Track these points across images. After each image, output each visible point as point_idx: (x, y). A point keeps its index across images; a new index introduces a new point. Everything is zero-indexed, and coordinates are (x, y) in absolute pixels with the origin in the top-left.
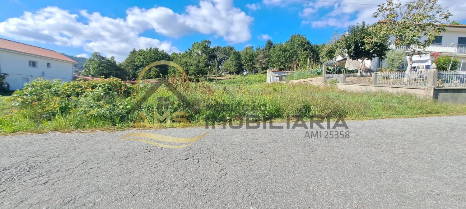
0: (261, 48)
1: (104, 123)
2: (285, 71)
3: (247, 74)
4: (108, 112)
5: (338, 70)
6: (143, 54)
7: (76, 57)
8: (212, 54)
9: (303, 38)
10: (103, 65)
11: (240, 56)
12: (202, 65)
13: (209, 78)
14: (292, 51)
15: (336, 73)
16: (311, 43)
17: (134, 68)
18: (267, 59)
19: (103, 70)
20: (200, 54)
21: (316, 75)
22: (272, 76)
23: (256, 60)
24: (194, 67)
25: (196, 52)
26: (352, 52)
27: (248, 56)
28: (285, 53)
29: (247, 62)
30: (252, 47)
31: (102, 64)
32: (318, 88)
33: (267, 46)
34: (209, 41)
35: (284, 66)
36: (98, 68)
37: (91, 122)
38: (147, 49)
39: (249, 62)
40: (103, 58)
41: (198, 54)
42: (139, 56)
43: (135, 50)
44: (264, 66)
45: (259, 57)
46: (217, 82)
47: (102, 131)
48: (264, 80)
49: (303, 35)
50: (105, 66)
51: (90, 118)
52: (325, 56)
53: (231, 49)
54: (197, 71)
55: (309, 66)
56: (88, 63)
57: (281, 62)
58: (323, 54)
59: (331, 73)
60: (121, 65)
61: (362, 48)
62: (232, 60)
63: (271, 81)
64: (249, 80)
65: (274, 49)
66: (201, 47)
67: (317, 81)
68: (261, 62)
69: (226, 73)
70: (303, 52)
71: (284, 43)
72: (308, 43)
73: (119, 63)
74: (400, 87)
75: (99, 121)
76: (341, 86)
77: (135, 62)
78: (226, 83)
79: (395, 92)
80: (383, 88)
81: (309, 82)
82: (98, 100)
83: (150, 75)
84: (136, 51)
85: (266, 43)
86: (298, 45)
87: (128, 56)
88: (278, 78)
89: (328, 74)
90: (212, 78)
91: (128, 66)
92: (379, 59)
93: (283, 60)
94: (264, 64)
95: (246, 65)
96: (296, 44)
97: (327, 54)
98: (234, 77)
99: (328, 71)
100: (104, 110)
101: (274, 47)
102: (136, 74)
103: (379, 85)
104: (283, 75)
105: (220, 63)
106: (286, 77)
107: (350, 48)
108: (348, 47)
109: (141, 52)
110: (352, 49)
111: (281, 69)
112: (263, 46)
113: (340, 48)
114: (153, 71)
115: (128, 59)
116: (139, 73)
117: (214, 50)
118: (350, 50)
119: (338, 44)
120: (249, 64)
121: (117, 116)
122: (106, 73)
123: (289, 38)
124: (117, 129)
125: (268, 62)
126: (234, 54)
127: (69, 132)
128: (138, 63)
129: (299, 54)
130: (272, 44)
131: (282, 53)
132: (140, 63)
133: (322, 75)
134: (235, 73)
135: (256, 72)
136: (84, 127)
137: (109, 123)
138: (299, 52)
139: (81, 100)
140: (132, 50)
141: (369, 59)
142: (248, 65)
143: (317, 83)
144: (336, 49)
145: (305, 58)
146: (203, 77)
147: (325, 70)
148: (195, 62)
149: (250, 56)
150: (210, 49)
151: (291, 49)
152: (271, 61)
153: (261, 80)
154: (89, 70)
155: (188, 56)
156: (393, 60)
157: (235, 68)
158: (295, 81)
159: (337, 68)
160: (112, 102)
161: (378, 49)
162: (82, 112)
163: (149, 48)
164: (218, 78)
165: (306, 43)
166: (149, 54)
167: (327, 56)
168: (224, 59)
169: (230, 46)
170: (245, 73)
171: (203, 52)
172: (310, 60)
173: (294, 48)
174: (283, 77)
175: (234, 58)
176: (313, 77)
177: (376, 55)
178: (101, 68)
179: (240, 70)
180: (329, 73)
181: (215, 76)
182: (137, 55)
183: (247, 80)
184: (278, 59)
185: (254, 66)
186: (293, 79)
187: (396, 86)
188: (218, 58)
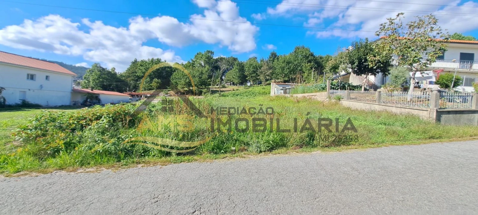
0: (264, 60)
1: (108, 159)
2: (289, 84)
3: (251, 85)
4: (113, 148)
5: (342, 85)
6: (145, 65)
7: (75, 67)
8: (215, 65)
9: (307, 50)
10: (104, 76)
11: (243, 67)
12: (205, 76)
13: (212, 89)
14: (296, 63)
15: (341, 89)
16: (314, 55)
17: (135, 79)
18: (271, 71)
19: (103, 82)
20: (203, 65)
21: (320, 90)
22: (276, 89)
23: (260, 72)
24: (197, 79)
25: (199, 63)
26: (355, 67)
27: (252, 67)
28: (289, 65)
29: (250, 74)
30: (256, 58)
31: (102, 75)
32: (322, 104)
33: (270, 58)
34: (213, 51)
35: (289, 77)
36: (98, 80)
37: (95, 158)
38: (149, 60)
39: (253, 73)
40: (103, 69)
41: (201, 64)
42: (141, 67)
43: (136, 60)
44: (268, 77)
45: (262, 68)
46: (220, 94)
47: (107, 169)
48: (268, 93)
49: (307, 47)
50: (105, 77)
51: (95, 154)
52: (329, 71)
53: (235, 59)
54: (200, 83)
55: (313, 78)
56: (88, 75)
57: (285, 74)
58: (327, 69)
59: (335, 89)
60: (121, 75)
61: (366, 64)
62: (236, 71)
63: (275, 94)
64: (252, 93)
65: (278, 61)
66: (204, 58)
67: (322, 97)
68: (265, 73)
69: (229, 83)
70: (308, 63)
71: (288, 55)
72: (312, 55)
73: (119, 73)
74: (403, 107)
75: (104, 157)
76: (345, 103)
77: (136, 73)
78: (229, 95)
79: (398, 112)
80: (387, 108)
81: (313, 96)
82: (103, 133)
83: (151, 86)
84: (138, 61)
85: (270, 55)
86: (302, 57)
87: (129, 67)
88: (282, 91)
89: (332, 90)
90: (215, 89)
91: (129, 77)
92: (383, 75)
93: (287, 72)
94: (268, 75)
95: (249, 77)
96: (300, 56)
97: (331, 69)
98: (237, 89)
99: (332, 87)
100: (109, 145)
101: (278, 59)
102: (137, 85)
103: (383, 104)
104: (287, 88)
105: (223, 74)
106: (291, 90)
107: (354, 63)
108: (352, 63)
109: (143, 62)
110: (356, 65)
111: (285, 82)
112: (266, 58)
113: (344, 64)
114: (155, 82)
115: (129, 69)
116: (140, 84)
117: (217, 61)
118: (354, 66)
119: (342, 60)
120: (253, 75)
121: (122, 151)
122: (106, 85)
123: (293, 50)
124: (122, 166)
125: (272, 74)
126: (237, 65)
127: (74, 171)
128: (139, 74)
129: (303, 66)
130: (275, 56)
131: (286, 65)
132: (141, 74)
133: (326, 90)
134: (238, 84)
135: (259, 83)
136: (89, 164)
137: (114, 159)
138: (303, 64)
139: (85, 134)
140: (133, 60)
141: (372, 75)
142: (252, 77)
143: (321, 98)
144: (340, 64)
145: (309, 70)
146: (206, 89)
147: (329, 85)
148: (198, 74)
149: (254, 67)
150: (213, 60)
151: (295, 61)
152: (275, 73)
153: (264, 92)
154: (89, 82)
155: (191, 67)
156: (396, 77)
157: (239, 80)
158: (300, 96)
159: (341, 84)
160: (116, 135)
161: (382, 65)
162: (87, 148)
163: (151, 59)
164: (221, 89)
165: (310, 55)
166: (151, 64)
167: (330, 71)
168: (228, 70)
169: (233, 57)
170: (249, 84)
171: (206, 63)
172: (314, 72)
173: (298, 60)
174: (287, 90)
175: (238, 69)
176: (317, 92)
177: (380, 71)
178: (101, 79)
179: (243, 81)
180: (333, 88)
181: (218, 87)
182: (139, 65)
183: (251, 92)
184: (282, 71)
185: (258, 77)
186: (297, 93)
187: (399, 105)
188: (221, 70)
